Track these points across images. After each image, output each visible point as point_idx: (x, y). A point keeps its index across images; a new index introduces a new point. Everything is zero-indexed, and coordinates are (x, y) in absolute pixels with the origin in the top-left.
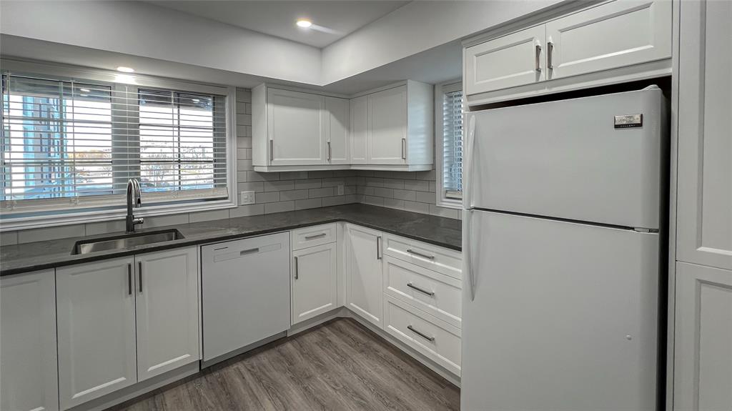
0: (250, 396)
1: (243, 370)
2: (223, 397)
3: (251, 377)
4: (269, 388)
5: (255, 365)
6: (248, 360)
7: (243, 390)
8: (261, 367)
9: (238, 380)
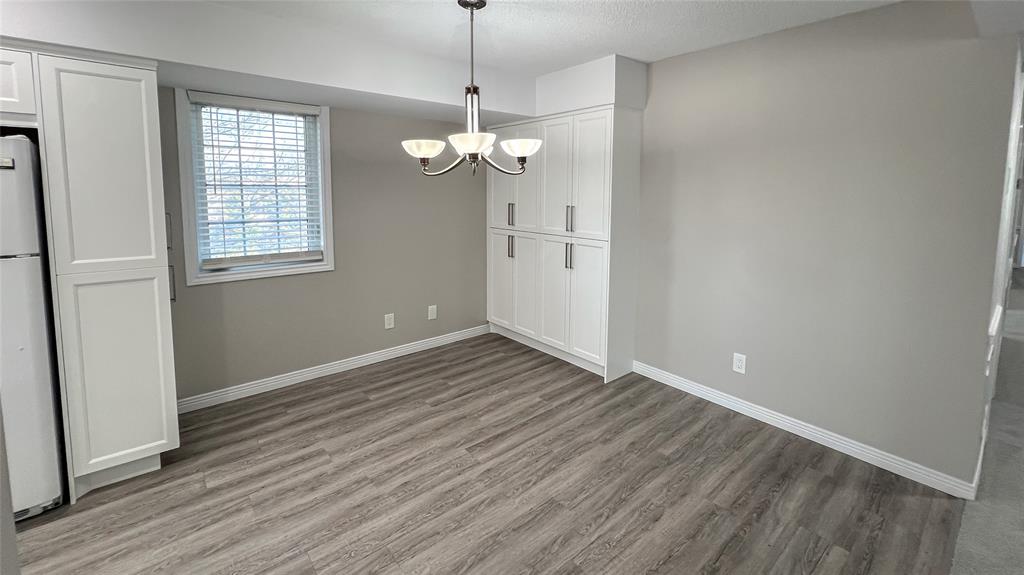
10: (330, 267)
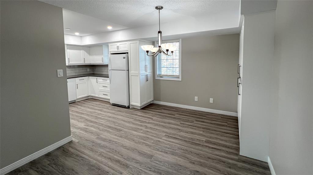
10: (180, 80)
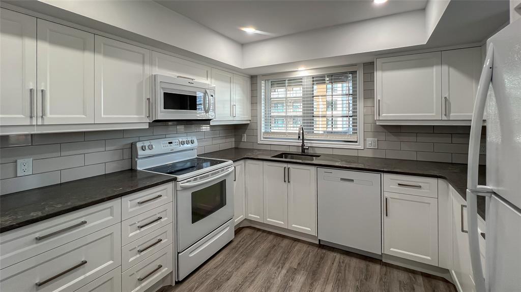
0: (326, 276)
1: (337, 259)
2: (315, 265)
3: (337, 266)
4: (339, 280)
5: (345, 262)
6: (345, 256)
7: (326, 270)
8: (347, 266)
9: (329, 262)
